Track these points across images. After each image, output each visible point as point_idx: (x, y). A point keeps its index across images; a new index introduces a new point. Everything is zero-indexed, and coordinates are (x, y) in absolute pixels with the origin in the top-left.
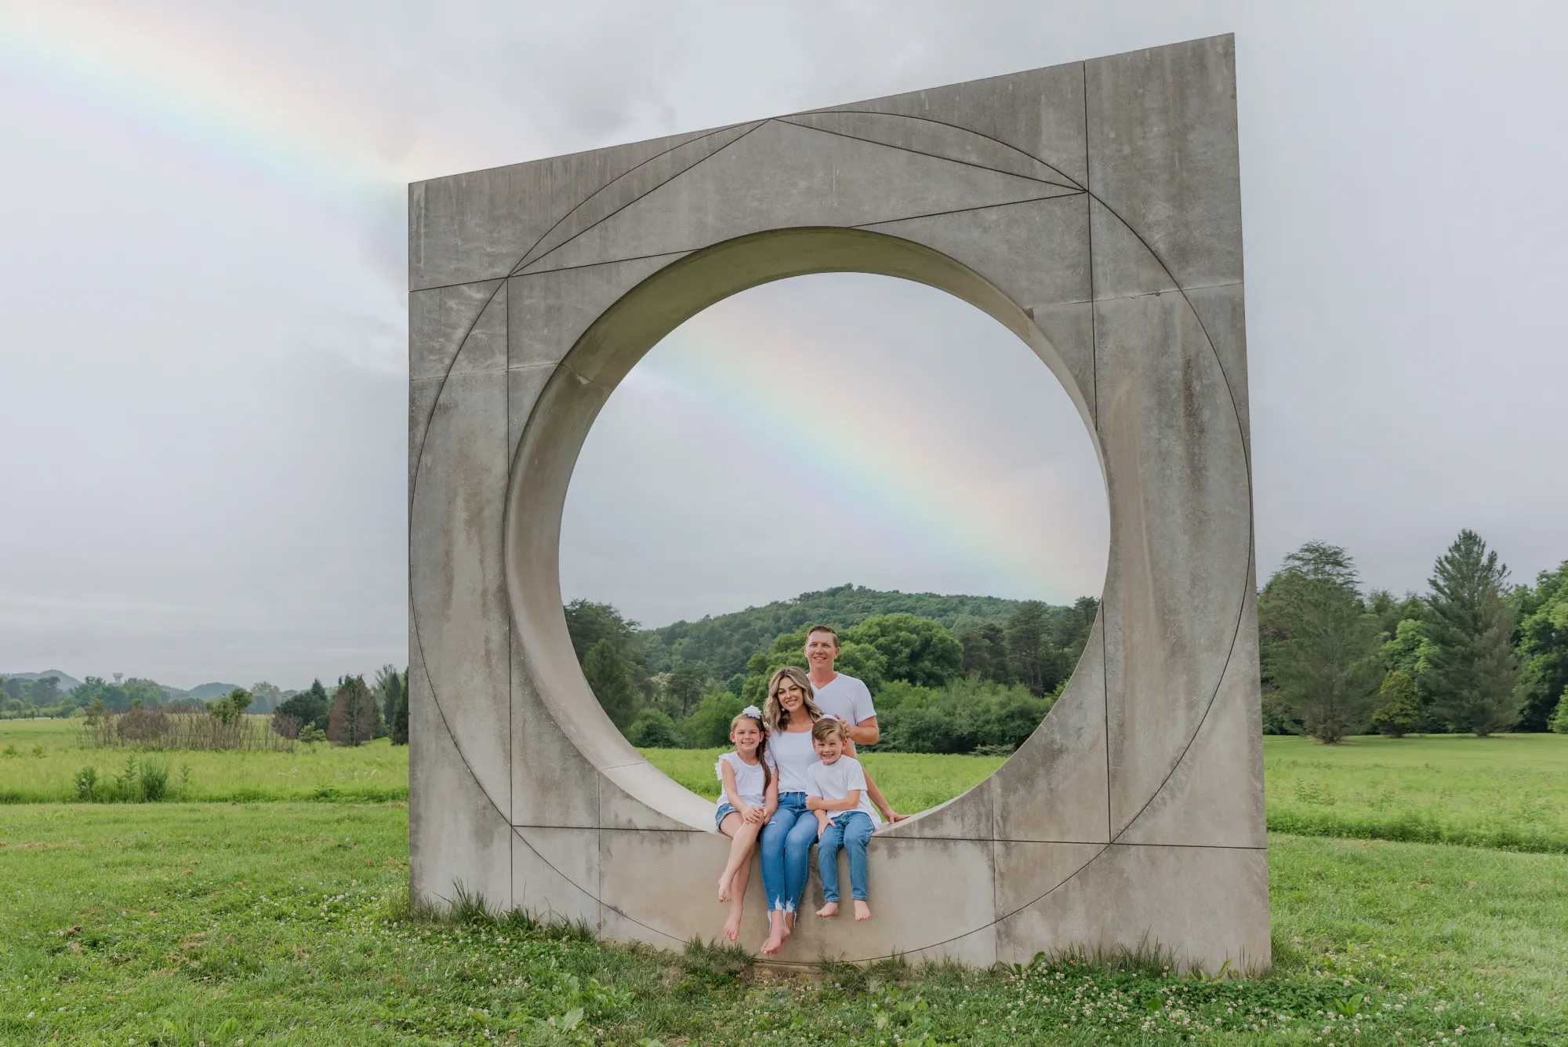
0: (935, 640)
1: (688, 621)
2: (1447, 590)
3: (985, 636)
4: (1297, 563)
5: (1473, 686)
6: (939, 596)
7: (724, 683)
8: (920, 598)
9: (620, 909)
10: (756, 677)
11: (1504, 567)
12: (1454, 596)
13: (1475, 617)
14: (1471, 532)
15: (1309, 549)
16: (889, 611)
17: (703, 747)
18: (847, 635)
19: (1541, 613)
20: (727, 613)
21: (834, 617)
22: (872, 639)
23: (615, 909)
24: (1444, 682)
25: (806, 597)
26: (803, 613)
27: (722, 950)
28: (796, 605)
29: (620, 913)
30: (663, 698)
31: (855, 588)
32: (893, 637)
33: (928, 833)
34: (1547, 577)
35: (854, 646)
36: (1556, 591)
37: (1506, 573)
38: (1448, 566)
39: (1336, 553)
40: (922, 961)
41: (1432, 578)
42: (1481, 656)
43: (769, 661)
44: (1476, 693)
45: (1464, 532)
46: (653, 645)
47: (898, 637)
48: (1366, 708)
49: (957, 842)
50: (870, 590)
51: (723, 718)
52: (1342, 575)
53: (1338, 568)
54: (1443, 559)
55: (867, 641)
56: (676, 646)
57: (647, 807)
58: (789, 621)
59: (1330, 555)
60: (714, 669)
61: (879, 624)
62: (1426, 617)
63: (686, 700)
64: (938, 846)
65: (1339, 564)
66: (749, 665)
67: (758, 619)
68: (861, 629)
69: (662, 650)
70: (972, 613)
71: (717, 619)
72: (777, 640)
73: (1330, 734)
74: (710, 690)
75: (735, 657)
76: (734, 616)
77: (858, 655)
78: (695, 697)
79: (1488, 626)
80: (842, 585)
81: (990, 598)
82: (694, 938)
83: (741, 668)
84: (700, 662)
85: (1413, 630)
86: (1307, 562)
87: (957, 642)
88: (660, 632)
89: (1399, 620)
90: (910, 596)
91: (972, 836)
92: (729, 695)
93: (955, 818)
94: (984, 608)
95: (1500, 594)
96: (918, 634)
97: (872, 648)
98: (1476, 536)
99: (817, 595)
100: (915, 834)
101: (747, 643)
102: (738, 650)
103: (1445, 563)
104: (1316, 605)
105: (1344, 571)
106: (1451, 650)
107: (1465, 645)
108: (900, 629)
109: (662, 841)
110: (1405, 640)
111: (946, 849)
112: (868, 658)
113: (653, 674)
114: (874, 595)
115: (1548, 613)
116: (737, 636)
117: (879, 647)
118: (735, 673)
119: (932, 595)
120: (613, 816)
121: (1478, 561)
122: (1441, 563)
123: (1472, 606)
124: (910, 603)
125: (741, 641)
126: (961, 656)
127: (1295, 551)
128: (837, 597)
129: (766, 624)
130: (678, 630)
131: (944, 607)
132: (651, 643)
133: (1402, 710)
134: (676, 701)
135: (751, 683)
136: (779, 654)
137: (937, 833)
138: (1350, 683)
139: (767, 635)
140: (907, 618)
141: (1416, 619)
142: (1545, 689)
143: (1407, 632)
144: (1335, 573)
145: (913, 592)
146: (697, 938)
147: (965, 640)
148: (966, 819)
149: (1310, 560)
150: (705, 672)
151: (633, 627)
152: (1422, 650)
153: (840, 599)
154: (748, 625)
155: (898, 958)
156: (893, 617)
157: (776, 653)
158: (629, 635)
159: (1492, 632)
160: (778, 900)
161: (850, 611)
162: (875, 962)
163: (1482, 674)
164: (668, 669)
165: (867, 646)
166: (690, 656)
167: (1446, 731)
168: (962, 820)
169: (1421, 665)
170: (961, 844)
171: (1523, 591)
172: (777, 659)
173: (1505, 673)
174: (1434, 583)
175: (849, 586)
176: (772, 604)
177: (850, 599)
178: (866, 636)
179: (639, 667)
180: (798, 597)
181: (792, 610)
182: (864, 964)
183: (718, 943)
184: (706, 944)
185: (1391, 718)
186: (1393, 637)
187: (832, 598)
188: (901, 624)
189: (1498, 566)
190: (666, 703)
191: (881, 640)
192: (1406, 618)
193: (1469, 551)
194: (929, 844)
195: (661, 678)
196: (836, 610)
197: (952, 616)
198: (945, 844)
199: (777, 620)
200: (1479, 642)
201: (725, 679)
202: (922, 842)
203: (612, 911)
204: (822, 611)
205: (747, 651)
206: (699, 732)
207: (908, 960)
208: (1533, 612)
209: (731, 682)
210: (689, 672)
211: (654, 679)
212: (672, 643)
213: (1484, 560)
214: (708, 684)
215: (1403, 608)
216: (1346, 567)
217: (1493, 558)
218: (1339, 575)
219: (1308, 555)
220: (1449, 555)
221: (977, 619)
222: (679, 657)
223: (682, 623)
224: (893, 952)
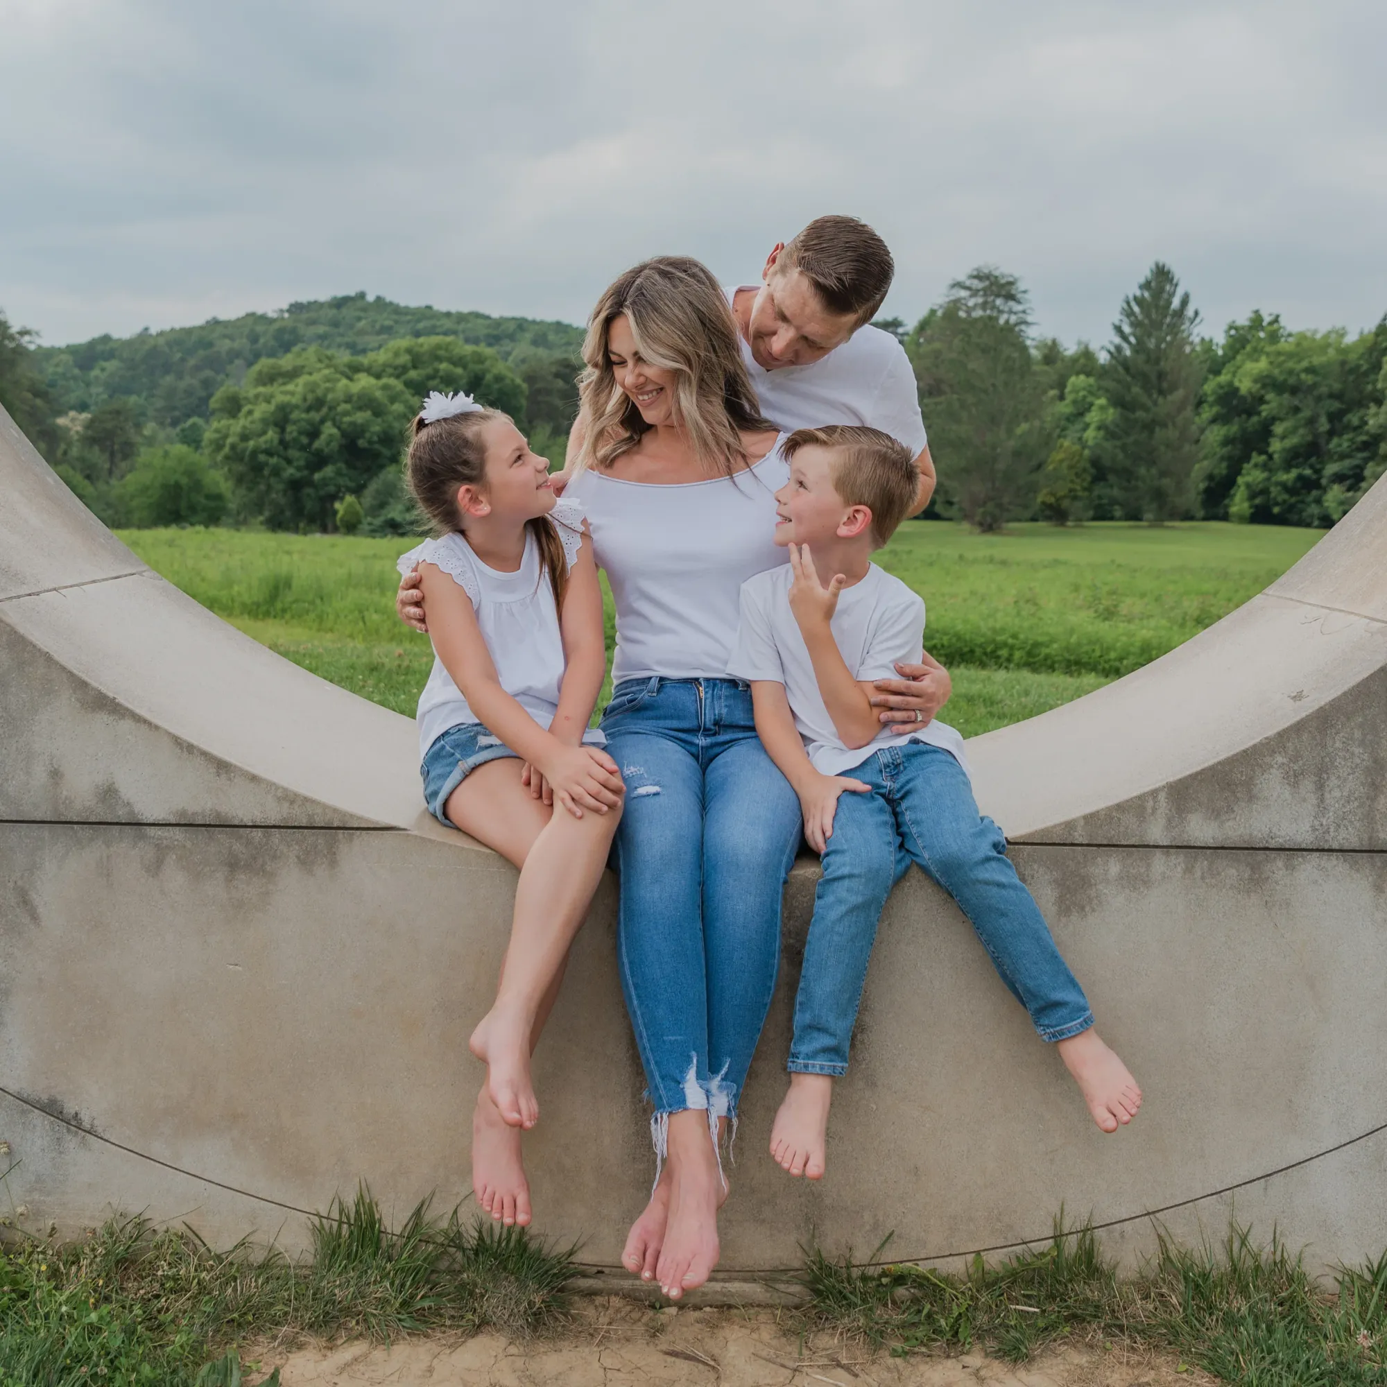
0: (489, 377)
1: (116, 335)
2: (1132, 340)
3: (557, 375)
4: (964, 293)
5: (1152, 462)
6: (488, 318)
7: (174, 432)
8: (461, 318)
9: (70, 1108)
10: (224, 422)
11: (1196, 313)
12: (1139, 348)
13: (1161, 376)
14: (1164, 266)
15: (978, 277)
16: (417, 334)
17: (141, 526)
18: (362, 365)
19: (1226, 374)
20: (177, 326)
21: (339, 340)
22: (400, 371)
23: (52, 1109)
24: (1121, 456)
25: (296, 308)
26: (294, 331)
27: (455, 1240)
28: (283, 319)
29: (74, 1123)
30: (75, 452)
31: (370, 298)
32: (429, 371)
33: (1201, 829)
34: (1236, 329)
35: (372, 381)
36: (1244, 348)
37: (1198, 320)
38: (1136, 309)
39: (1011, 284)
40: (1153, 1248)
41: (1117, 323)
42: (1164, 425)
43: (246, 398)
44: (1154, 471)
45: (1157, 265)
46: (60, 370)
47: (437, 371)
48: (1033, 488)
49: (1298, 859)
50: (391, 303)
51: (172, 482)
52: (1015, 313)
53: (1011, 303)
54: (1131, 297)
55: (391, 375)
56: (95, 372)
57: (177, 741)
58: (272, 343)
59: (1003, 286)
60: (156, 410)
61: (409, 351)
62: (1104, 372)
63: (112, 454)
64: (1232, 872)
65: (1010, 297)
66: (214, 403)
67: (225, 336)
68: (382, 357)
69: (75, 378)
70: (535, 343)
71: (161, 334)
72: (256, 368)
73: (989, 520)
74: (150, 441)
75: (189, 392)
76: (188, 332)
77: (378, 394)
78: (128, 451)
79: (1173, 388)
80: (352, 294)
81: (558, 324)
82: (350, 1200)
83: (200, 408)
84: (133, 399)
85: (1084, 389)
86: (975, 293)
87: (518, 381)
88: (72, 350)
89: (1070, 376)
90: (448, 314)
91: (1349, 836)
92: (180, 449)
93: (1293, 779)
94: (551, 337)
95: (1188, 349)
96: (465, 367)
97: (397, 384)
98: (1169, 272)
99: (313, 306)
100: (1156, 832)
101: (207, 373)
102: (195, 382)
103: (1133, 304)
104: (985, 350)
105: (1019, 308)
106: (1132, 416)
107: (1147, 410)
108: (439, 359)
109: (233, 865)
110: (1075, 402)
111: (1256, 882)
112: (393, 399)
113: (61, 412)
114: (397, 310)
115: (1234, 374)
116: (192, 362)
117: (408, 384)
118: (189, 416)
119: (477, 315)
120: (40, 774)
121: (1169, 303)
122: (1128, 303)
123: (1158, 361)
124: (448, 324)
125: (198, 368)
126: (524, 402)
127: (962, 277)
128: (344, 311)
129: (236, 345)
130: (100, 348)
131: (495, 332)
132: (57, 365)
133: (1071, 491)
134: (97, 456)
135: (217, 431)
136: (261, 389)
137: (1235, 829)
138: (1017, 454)
139: (238, 362)
140: (449, 344)
141: (1088, 374)
142: (1222, 469)
143: (1077, 392)
144: (1006, 309)
145: (453, 310)
146: (360, 1201)
147: (530, 378)
148: (1333, 782)
149: (978, 291)
150: (143, 414)
151: (27, 338)
152: (1093, 417)
153: (347, 313)
154: (210, 345)
155: (1071, 1245)
156: (427, 342)
157: (256, 386)
158: (20, 351)
159: (1179, 394)
160: (691, 1074)
161: (362, 332)
162: (994, 1260)
163: (1162, 448)
164: (82, 407)
165: (392, 381)
166: (117, 389)
167: (1112, 518)
168: (1320, 786)
169: (1090, 435)
170: (1309, 867)
171: (1207, 345)
172: (257, 396)
173: (1187, 448)
174: (1118, 329)
175: (362, 296)
176: (248, 315)
177: (362, 314)
178: (390, 366)
179: (39, 402)
180: (285, 306)
181: (276, 326)
182: (956, 1267)
183: (439, 1216)
184: (394, 1219)
185: (1057, 500)
186: (1062, 397)
187: (334, 311)
188: (442, 353)
189: (1190, 312)
190: (82, 459)
191: (413, 374)
192: (1078, 374)
193: (1161, 290)
194: (1202, 865)
195: (73, 420)
196: (341, 330)
197: (507, 345)
198: (1255, 868)
199: (254, 339)
200: (1165, 405)
201: (174, 423)
202: (1178, 860)
203: (37, 1116)
204: (321, 329)
205: (208, 385)
206: (134, 503)
207: (1107, 1254)
208: (1217, 373)
209: (183, 430)
210: (118, 412)
211: (61, 421)
212: (91, 368)
213: (1176, 303)
214: (147, 432)
215: (1074, 360)
216: (1019, 302)
217: (1185, 302)
218: (1011, 312)
219: (976, 284)
220: (1138, 293)
221: (542, 352)
222: (100, 389)
223: (106, 339)
224: (1057, 1225)
